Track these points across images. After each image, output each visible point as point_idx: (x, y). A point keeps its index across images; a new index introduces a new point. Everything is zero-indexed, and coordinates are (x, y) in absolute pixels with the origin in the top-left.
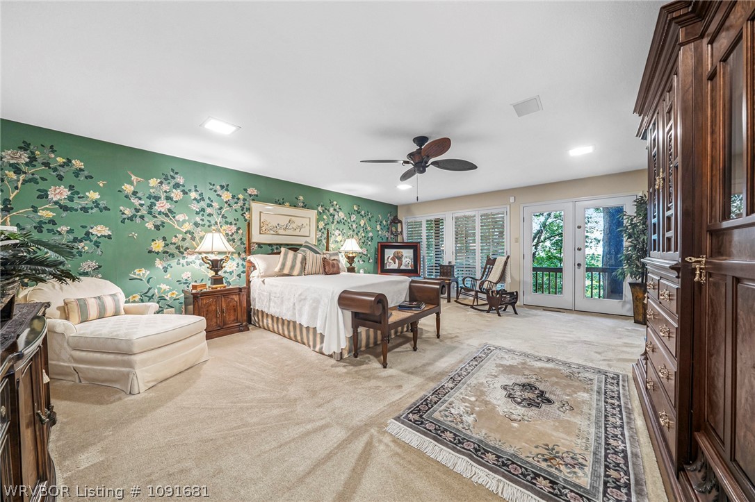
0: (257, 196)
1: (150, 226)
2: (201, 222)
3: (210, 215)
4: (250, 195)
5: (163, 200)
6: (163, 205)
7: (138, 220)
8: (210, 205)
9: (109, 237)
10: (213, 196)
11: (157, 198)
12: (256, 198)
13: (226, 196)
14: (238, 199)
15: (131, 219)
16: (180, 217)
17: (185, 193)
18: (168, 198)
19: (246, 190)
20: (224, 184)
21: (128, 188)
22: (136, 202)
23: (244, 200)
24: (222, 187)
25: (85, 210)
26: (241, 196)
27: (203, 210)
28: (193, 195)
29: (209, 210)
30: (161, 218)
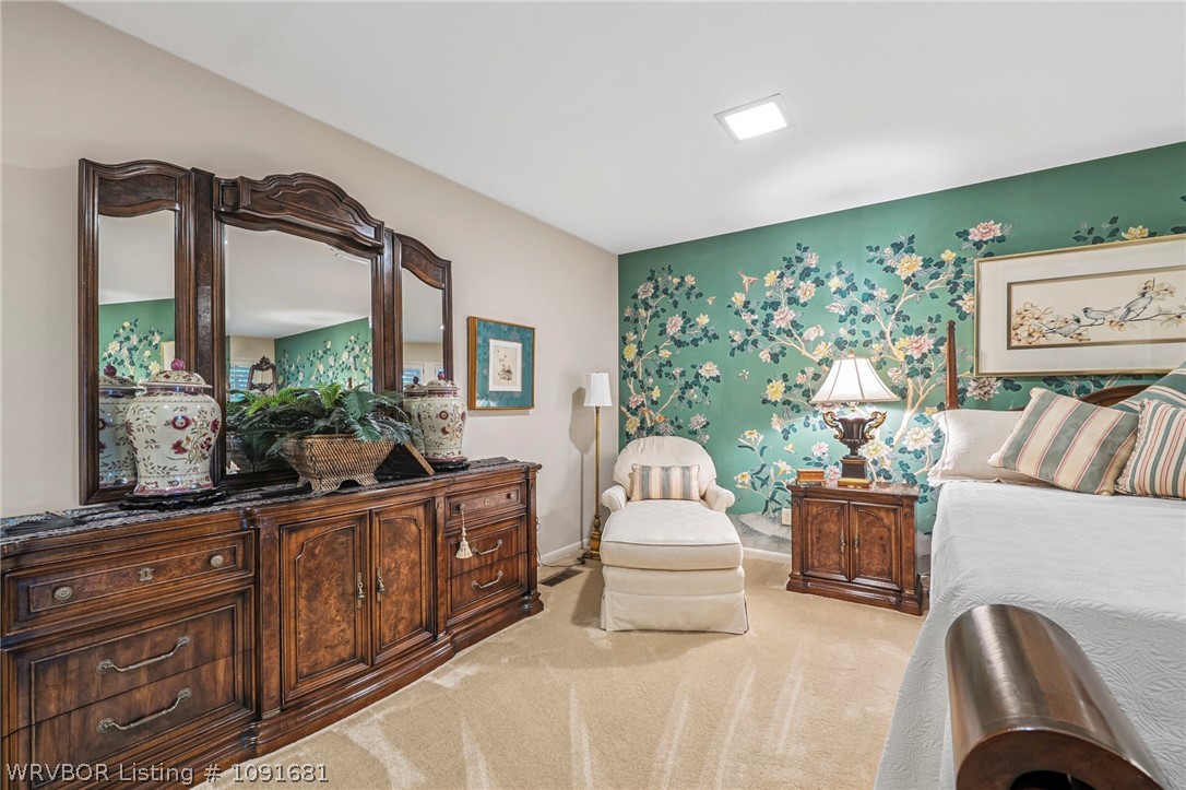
0: (1001, 239)
1: (765, 356)
2: (849, 338)
3: (868, 319)
4: (978, 245)
5: (784, 307)
6: (783, 317)
7: (750, 348)
8: (868, 297)
9: (717, 379)
10: (875, 273)
11: (775, 305)
12: (994, 249)
13: (908, 265)
14: (941, 264)
15: (741, 348)
16: (811, 333)
17: (819, 283)
18: (793, 301)
19: (964, 235)
20: (903, 238)
21: (739, 298)
22: (747, 318)
23: (959, 261)
24: (897, 247)
25: (695, 342)
26: (948, 256)
27: (854, 310)
28: (835, 283)
29: (866, 309)
30: (782, 340)
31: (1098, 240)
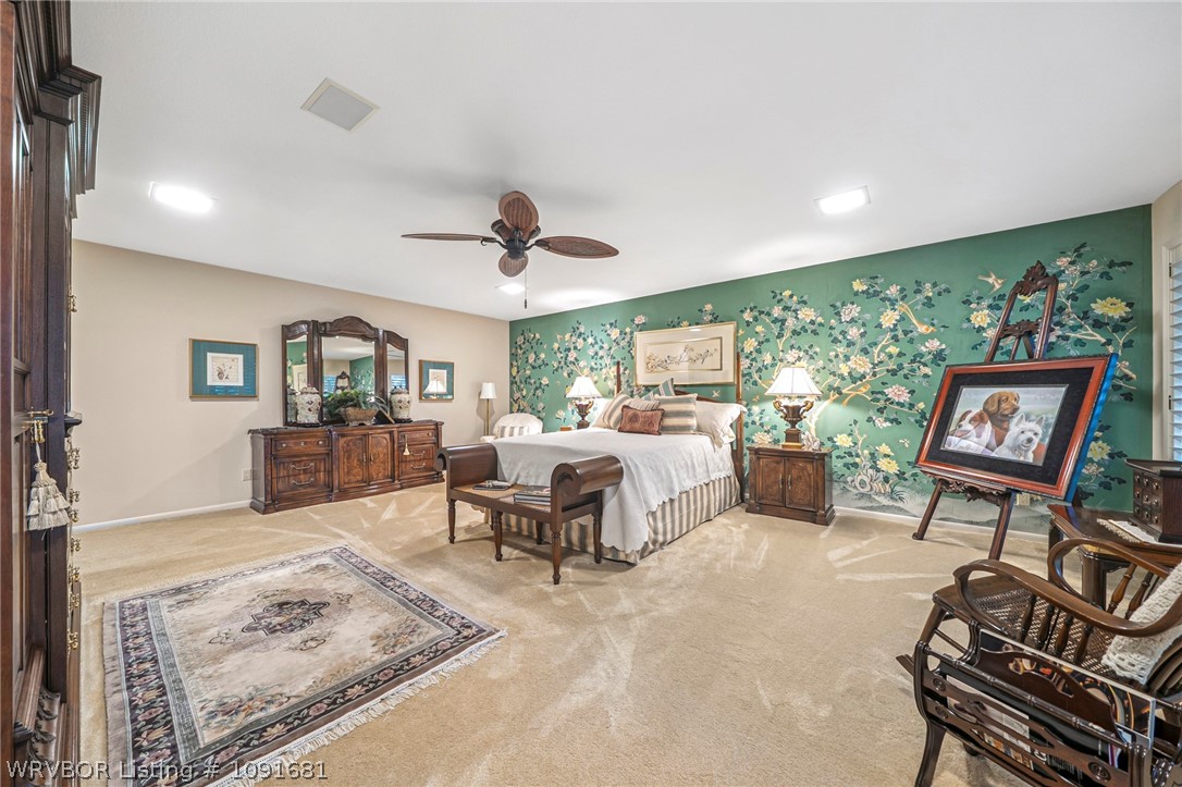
0: (644, 324)
1: (565, 374)
2: (595, 367)
3: (601, 358)
4: (638, 325)
5: (572, 351)
6: (572, 355)
7: (560, 370)
8: (602, 348)
9: (547, 385)
10: (602, 336)
11: (569, 350)
12: (643, 328)
13: (615, 333)
14: (625, 334)
15: (556, 370)
16: (582, 364)
17: (585, 340)
18: (575, 348)
19: (633, 321)
20: (613, 321)
21: (556, 346)
22: (559, 355)
23: (632, 333)
24: (611, 324)
25: (539, 367)
26: (628, 330)
27: (596, 354)
28: (590, 340)
29: (601, 353)
30: (572, 367)
31: (674, 327)
